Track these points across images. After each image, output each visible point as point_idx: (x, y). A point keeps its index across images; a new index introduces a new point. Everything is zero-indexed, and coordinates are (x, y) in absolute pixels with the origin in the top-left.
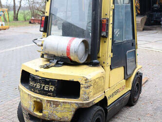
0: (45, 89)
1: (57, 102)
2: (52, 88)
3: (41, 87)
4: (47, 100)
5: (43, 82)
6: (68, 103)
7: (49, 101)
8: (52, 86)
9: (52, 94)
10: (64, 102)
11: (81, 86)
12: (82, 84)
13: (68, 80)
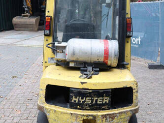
0: (98, 103)
1: (113, 114)
2: (106, 100)
3: (92, 102)
4: (102, 115)
5: (95, 95)
6: (124, 112)
7: (104, 116)
8: (106, 98)
9: (107, 106)
10: (120, 113)
11: (134, 91)
12: (135, 89)
13: (122, 87)
